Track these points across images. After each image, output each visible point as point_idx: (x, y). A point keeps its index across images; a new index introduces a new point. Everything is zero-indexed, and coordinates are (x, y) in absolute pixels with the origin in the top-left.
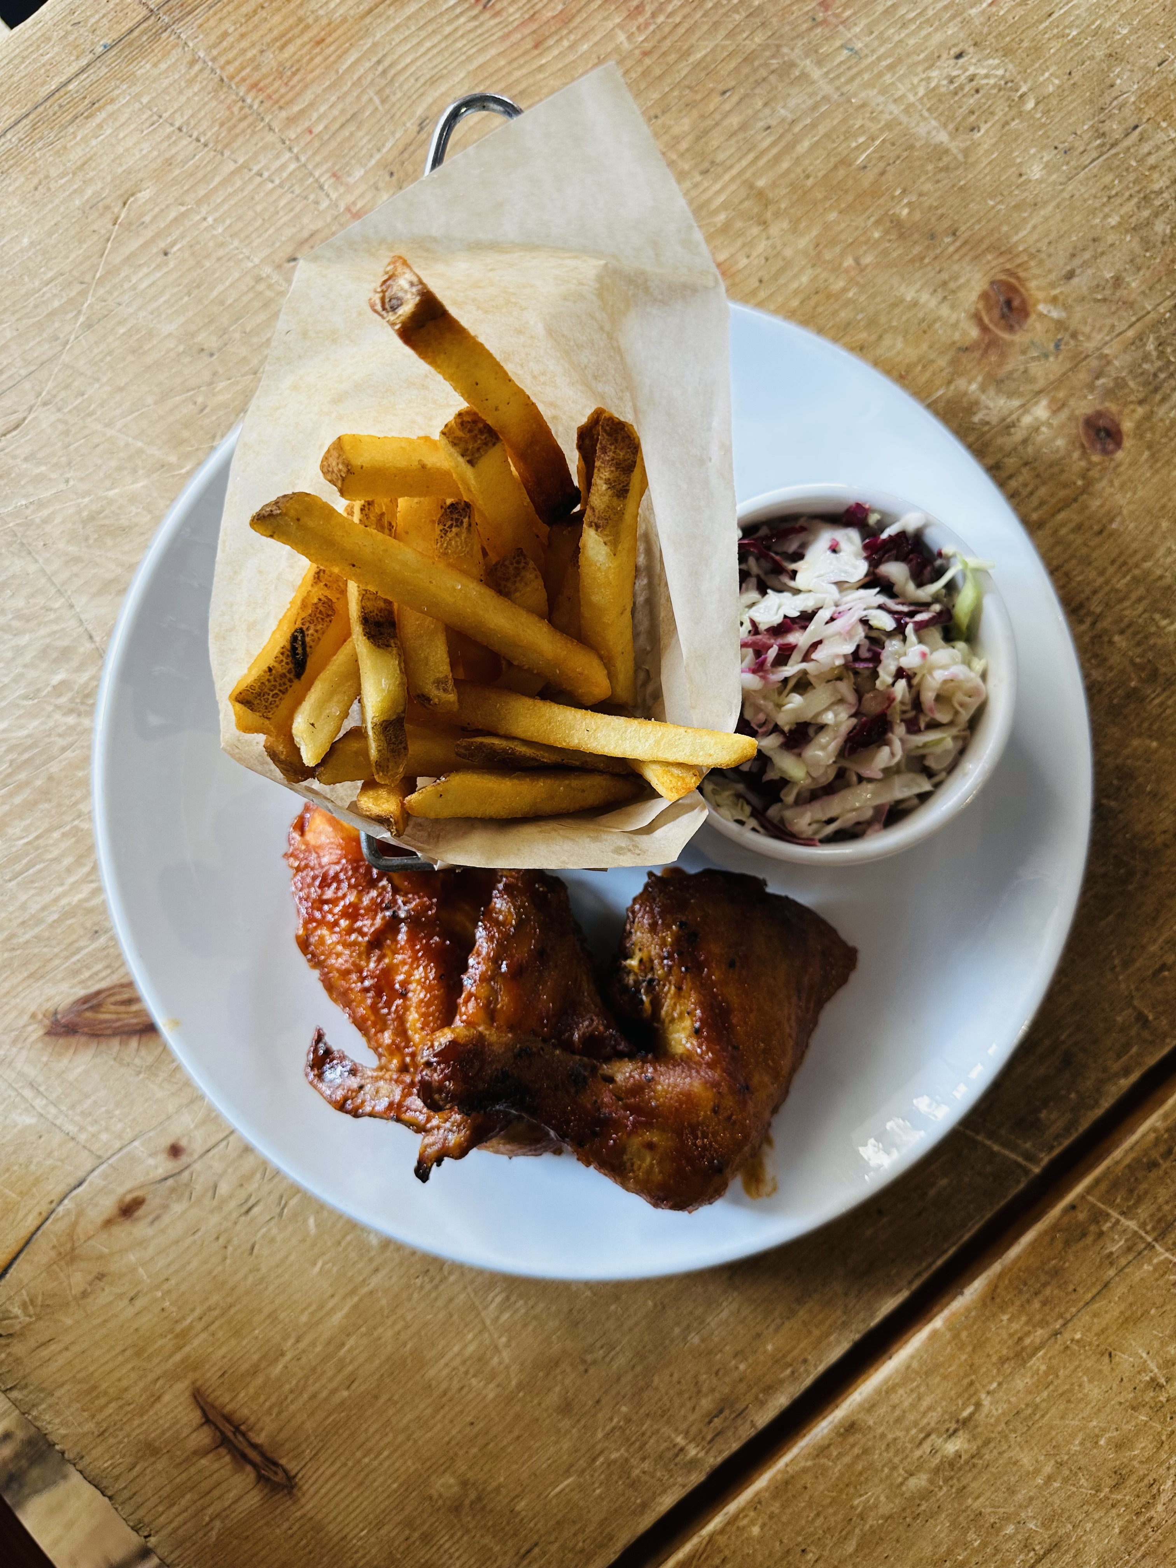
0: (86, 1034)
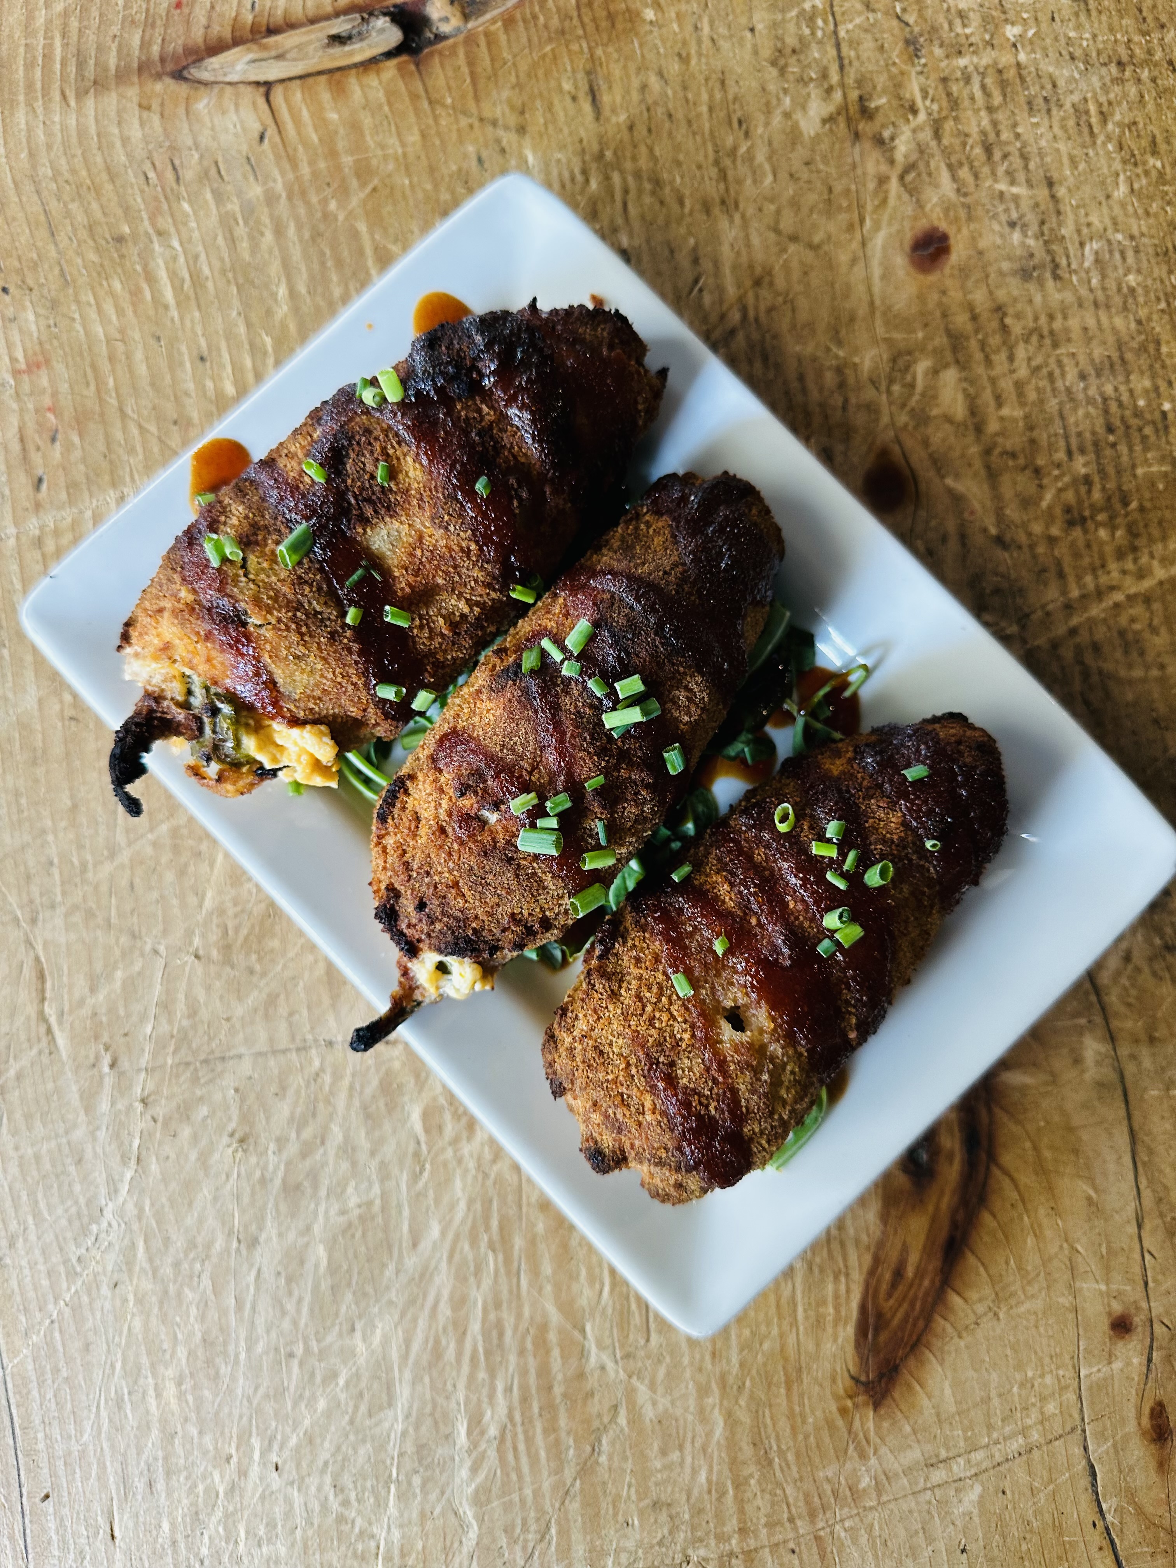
0: (906, 1356)
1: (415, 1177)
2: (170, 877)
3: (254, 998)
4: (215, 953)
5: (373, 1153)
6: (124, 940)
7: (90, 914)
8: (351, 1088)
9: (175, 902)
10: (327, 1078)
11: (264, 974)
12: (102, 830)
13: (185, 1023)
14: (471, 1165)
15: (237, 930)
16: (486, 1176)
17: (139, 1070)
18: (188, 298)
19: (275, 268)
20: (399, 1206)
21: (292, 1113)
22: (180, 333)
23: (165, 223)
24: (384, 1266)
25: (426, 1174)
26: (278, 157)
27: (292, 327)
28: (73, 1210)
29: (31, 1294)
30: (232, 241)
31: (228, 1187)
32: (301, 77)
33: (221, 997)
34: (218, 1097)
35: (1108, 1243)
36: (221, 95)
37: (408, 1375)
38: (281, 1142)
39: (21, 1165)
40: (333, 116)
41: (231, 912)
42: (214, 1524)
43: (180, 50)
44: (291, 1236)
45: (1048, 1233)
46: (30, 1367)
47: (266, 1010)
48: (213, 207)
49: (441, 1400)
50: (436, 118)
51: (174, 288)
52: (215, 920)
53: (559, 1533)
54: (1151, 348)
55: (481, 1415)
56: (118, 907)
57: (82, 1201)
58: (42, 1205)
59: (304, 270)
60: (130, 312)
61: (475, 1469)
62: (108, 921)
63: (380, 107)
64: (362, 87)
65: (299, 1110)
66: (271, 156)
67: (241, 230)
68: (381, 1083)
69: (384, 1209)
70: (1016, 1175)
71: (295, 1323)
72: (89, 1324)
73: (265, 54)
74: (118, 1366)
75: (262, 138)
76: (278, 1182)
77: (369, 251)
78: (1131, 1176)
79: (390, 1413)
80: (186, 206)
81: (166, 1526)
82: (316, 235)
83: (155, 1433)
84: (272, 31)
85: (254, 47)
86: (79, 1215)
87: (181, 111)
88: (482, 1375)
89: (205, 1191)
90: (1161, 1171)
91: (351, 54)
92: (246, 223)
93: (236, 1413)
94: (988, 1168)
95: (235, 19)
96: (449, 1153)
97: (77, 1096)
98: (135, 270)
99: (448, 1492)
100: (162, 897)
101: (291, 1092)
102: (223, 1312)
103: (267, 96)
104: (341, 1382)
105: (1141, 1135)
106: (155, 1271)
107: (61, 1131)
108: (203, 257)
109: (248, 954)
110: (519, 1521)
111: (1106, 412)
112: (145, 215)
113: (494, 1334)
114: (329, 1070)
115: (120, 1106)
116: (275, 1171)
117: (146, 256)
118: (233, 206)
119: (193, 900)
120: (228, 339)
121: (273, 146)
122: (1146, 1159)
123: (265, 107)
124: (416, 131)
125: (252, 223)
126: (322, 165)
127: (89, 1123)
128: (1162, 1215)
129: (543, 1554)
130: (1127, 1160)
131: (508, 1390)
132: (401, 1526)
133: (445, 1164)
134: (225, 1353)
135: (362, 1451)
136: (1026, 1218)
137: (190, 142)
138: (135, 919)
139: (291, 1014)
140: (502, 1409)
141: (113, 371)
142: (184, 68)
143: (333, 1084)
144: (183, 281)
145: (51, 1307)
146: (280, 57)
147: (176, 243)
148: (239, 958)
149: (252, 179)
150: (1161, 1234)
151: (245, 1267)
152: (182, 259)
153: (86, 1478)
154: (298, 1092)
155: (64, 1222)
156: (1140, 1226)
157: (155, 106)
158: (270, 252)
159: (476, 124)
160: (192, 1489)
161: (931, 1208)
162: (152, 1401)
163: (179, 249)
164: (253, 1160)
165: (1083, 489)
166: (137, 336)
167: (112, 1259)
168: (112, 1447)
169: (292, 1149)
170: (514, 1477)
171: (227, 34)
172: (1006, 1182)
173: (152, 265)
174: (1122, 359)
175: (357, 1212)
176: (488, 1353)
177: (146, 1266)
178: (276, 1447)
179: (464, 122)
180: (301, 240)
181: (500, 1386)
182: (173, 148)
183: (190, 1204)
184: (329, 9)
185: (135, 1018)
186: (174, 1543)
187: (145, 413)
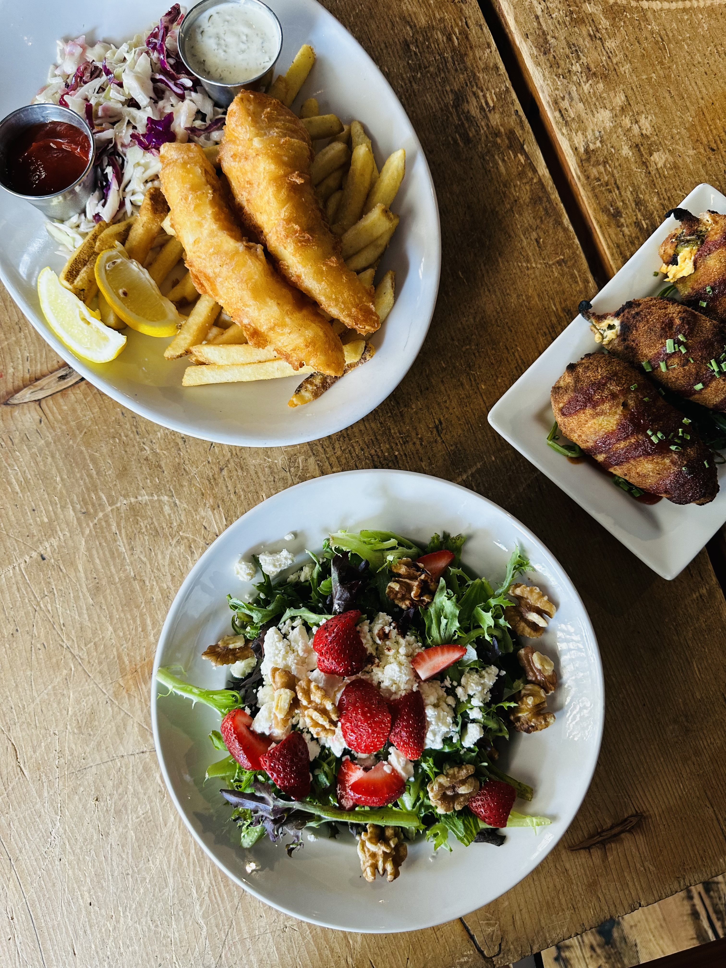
1: (162, 800)
2: (55, 705)
3: (92, 744)
4: (76, 730)
5: (145, 794)
6: (43, 731)
7: (29, 724)
8: (133, 771)
9: (58, 714)
11: (95, 735)
13: (69, 758)
19: (54, 471)
23: (11, 461)
24: (156, 835)
26: (47, 428)
27: (64, 492)
28: (41, 834)
29: (31, 869)
30: (37, 463)
32: (51, 395)
36: (23, 408)
37: (171, 874)
39: (19, 822)
40: (65, 408)
41: (78, 714)
42: (110, 942)
43: (5, 393)
44: (121, 830)
46: (35, 896)
49: (184, 881)
53: (236, 924)
54: (387, 431)
55: (200, 885)
57: (43, 831)
58: (29, 835)
61: (201, 905)
63: (82, 400)
64: (74, 394)
67: (39, 459)
71: (127, 862)
72: (54, 876)
73: (36, 389)
74: (66, 889)
75: (41, 421)
76: (113, 810)
77: (87, 457)
79: (167, 889)
80: (17, 453)
81: (93, 946)
82: (67, 455)
83: (84, 912)
84: (37, 379)
85: (32, 387)
86: (43, 836)
87: (9, 417)
88: (198, 869)
91: (67, 383)
93: (112, 899)
95: (23, 377)
99: (193, 915)
102: (101, 863)
103: (40, 405)
104: (148, 881)
106: (74, 852)
107: (31, 807)
108: (27, 471)
110: (220, 922)
113: (200, 853)
114: (124, 766)
118: (35, 450)
119: (65, 712)
120: (41, 501)
121: (45, 424)
123: (40, 409)
124: (97, 407)
129: (232, 933)
131: (209, 873)
132: (178, 931)
134: (104, 878)
135: (159, 906)
137: (15, 429)
139: (107, 748)
140: (208, 881)
142: (8, 400)
143: (126, 771)
145: (39, 872)
146: (42, 389)
147: (16, 468)
148: (84, 731)
151: (106, 844)
152: (20, 474)
153: (61, 934)
155: (38, 840)
158: (51, 465)
160: (100, 931)
162: (81, 901)
164: (102, 804)
167: (57, 850)
168: (69, 920)
169: (116, 797)
170: (216, 906)
171: (21, 384)
173: (9, 478)
174: (376, 439)
176: (199, 861)
177: (70, 850)
178: (128, 910)
180: (61, 458)
181: (205, 872)
182: (9, 432)
183: (82, 825)
184: (56, 366)
185: (51, 760)
186: (97, 952)
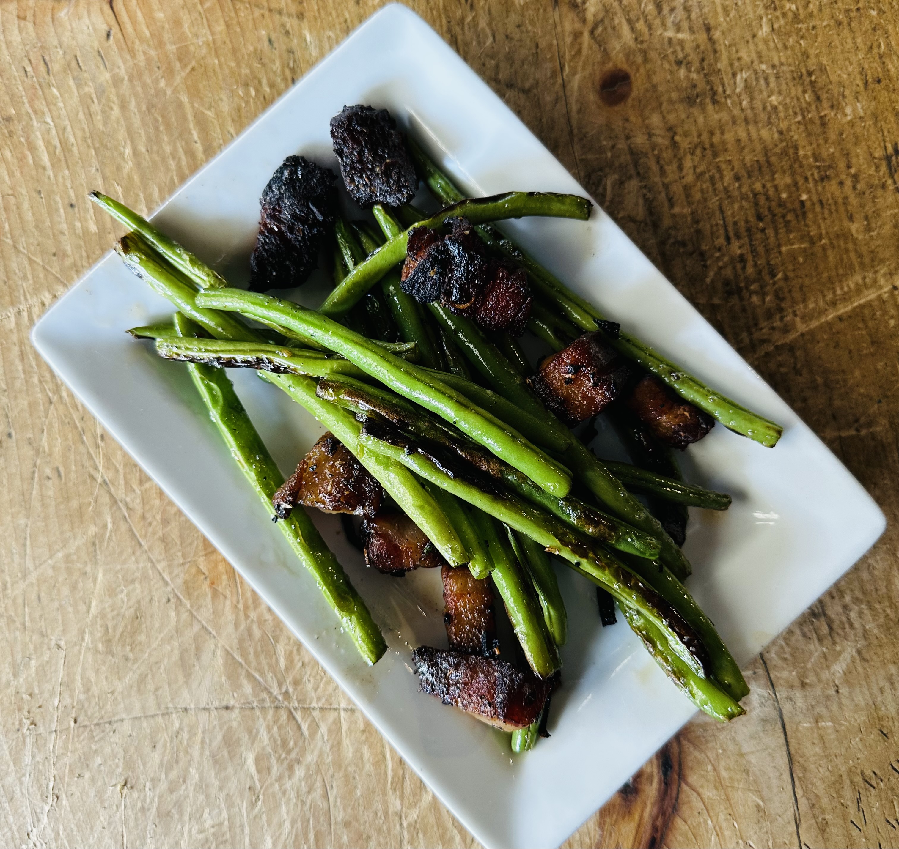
10: (185, 735)
12: (17, 559)
14: (293, 795)
15: (115, 628)
16: (303, 803)
17: (51, 732)
18: (59, 160)
20: (242, 826)
21: (162, 761)
22: (55, 187)
25: (260, 803)
31: (118, 815)
33: (106, 678)
34: (108, 750)
35: (774, 840)
38: (155, 781)
45: (727, 833)
47: (139, 686)
48: (75, 90)
50: (236, 11)
51: (48, 152)
52: (99, 622)
56: (30, 614)
59: (143, 133)
60: (18, 173)
62: (24, 624)
65: (166, 758)
66: (116, 49)
68: (224, 737)
69: (231, 828)
70: (700, 790)
78: (790, 787)
89: (102, 819)
90: (812, 784)
92: (99, 101)
94: (679, 785)
96: (277, 786)
97: (7, 752)
98: (20, 142)
100: (61, 606)
101: (159, 746)
105: (796, 758)
109: (123, 646)
111: (756, 204)
112: (26, 101)
115: (38, 759)
116: (151, 803)
117: (27, 131)
122: (801, 775)
125: (103, 101)
126: (153, 53)
127: (17, 772)
128: (815, 817)
130: (786, 776)
133: (273, 795)
136: (709, 822)
138: (43, 623)
141: (8, 218)
144: (55, 147)
149: (102, 67)
150: (814, 832)
154: (165, 746)
156: (797, 826)
157: (30, 17)
159: (267, 14)
161: (637, 817)
163: (52, 123)
165: (739, 266)
166: (24, 192)
172: (694, 796)
175: (212, 830)
179: (257, 13)
187: (32, 248)
